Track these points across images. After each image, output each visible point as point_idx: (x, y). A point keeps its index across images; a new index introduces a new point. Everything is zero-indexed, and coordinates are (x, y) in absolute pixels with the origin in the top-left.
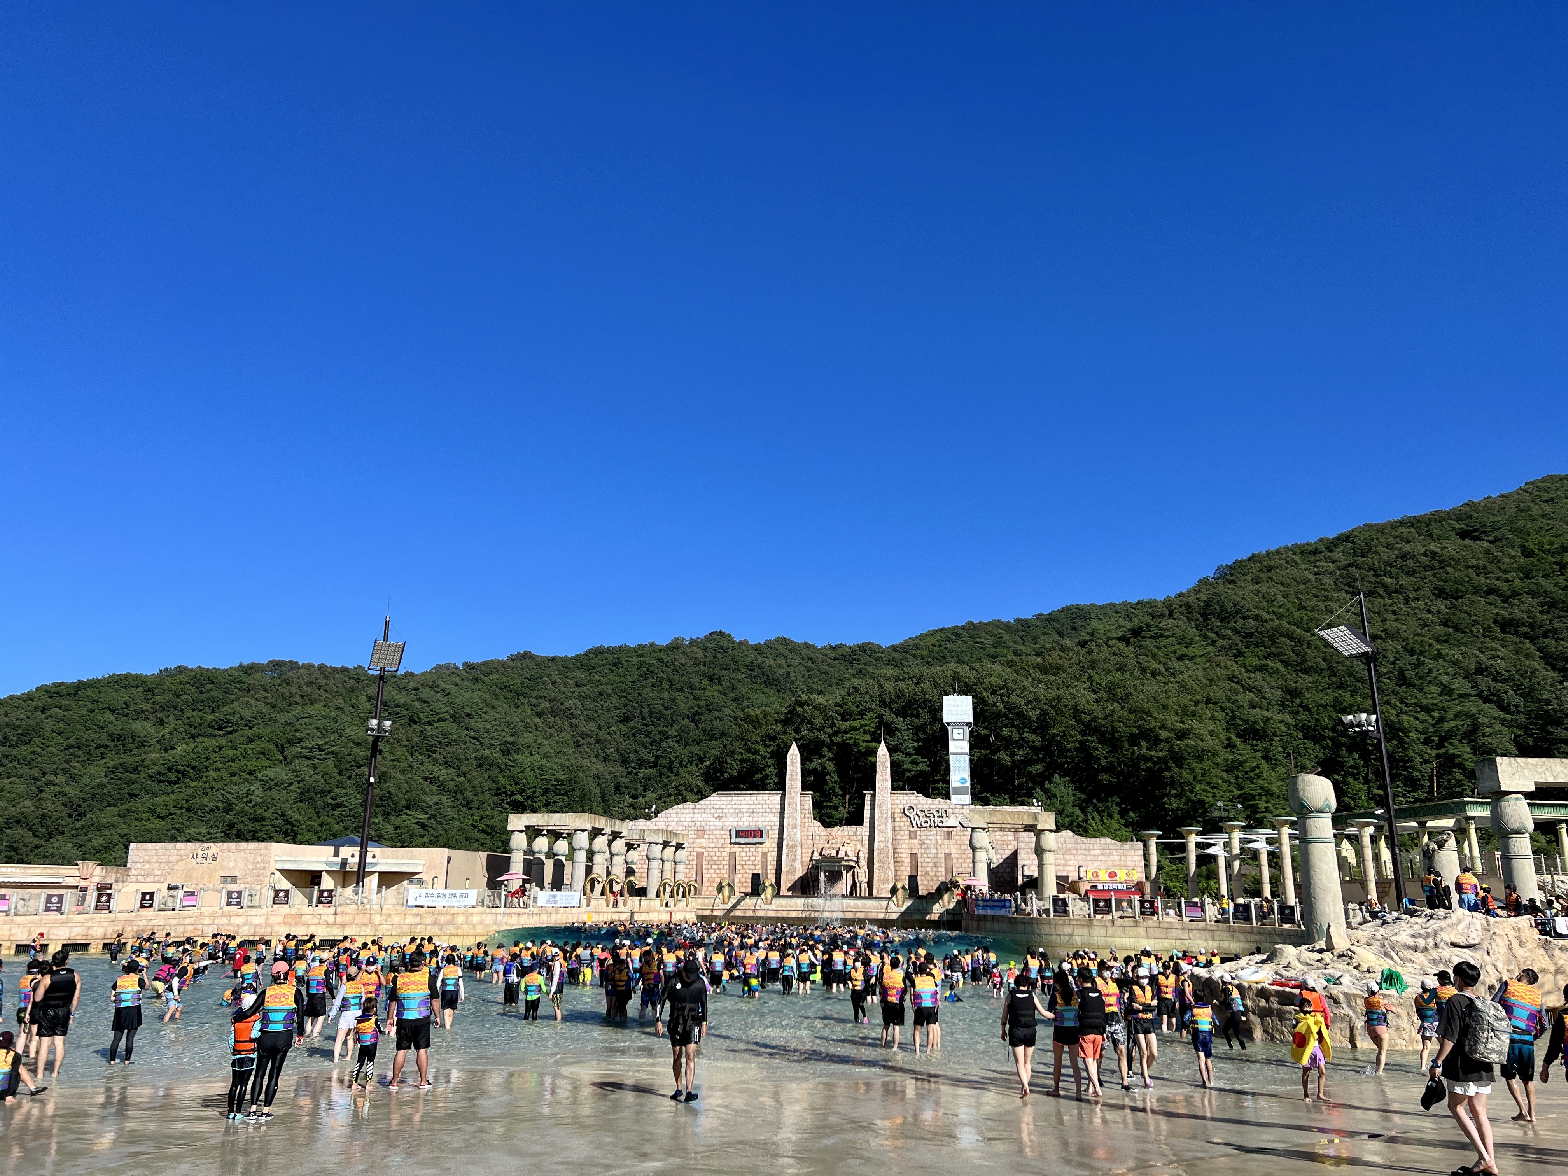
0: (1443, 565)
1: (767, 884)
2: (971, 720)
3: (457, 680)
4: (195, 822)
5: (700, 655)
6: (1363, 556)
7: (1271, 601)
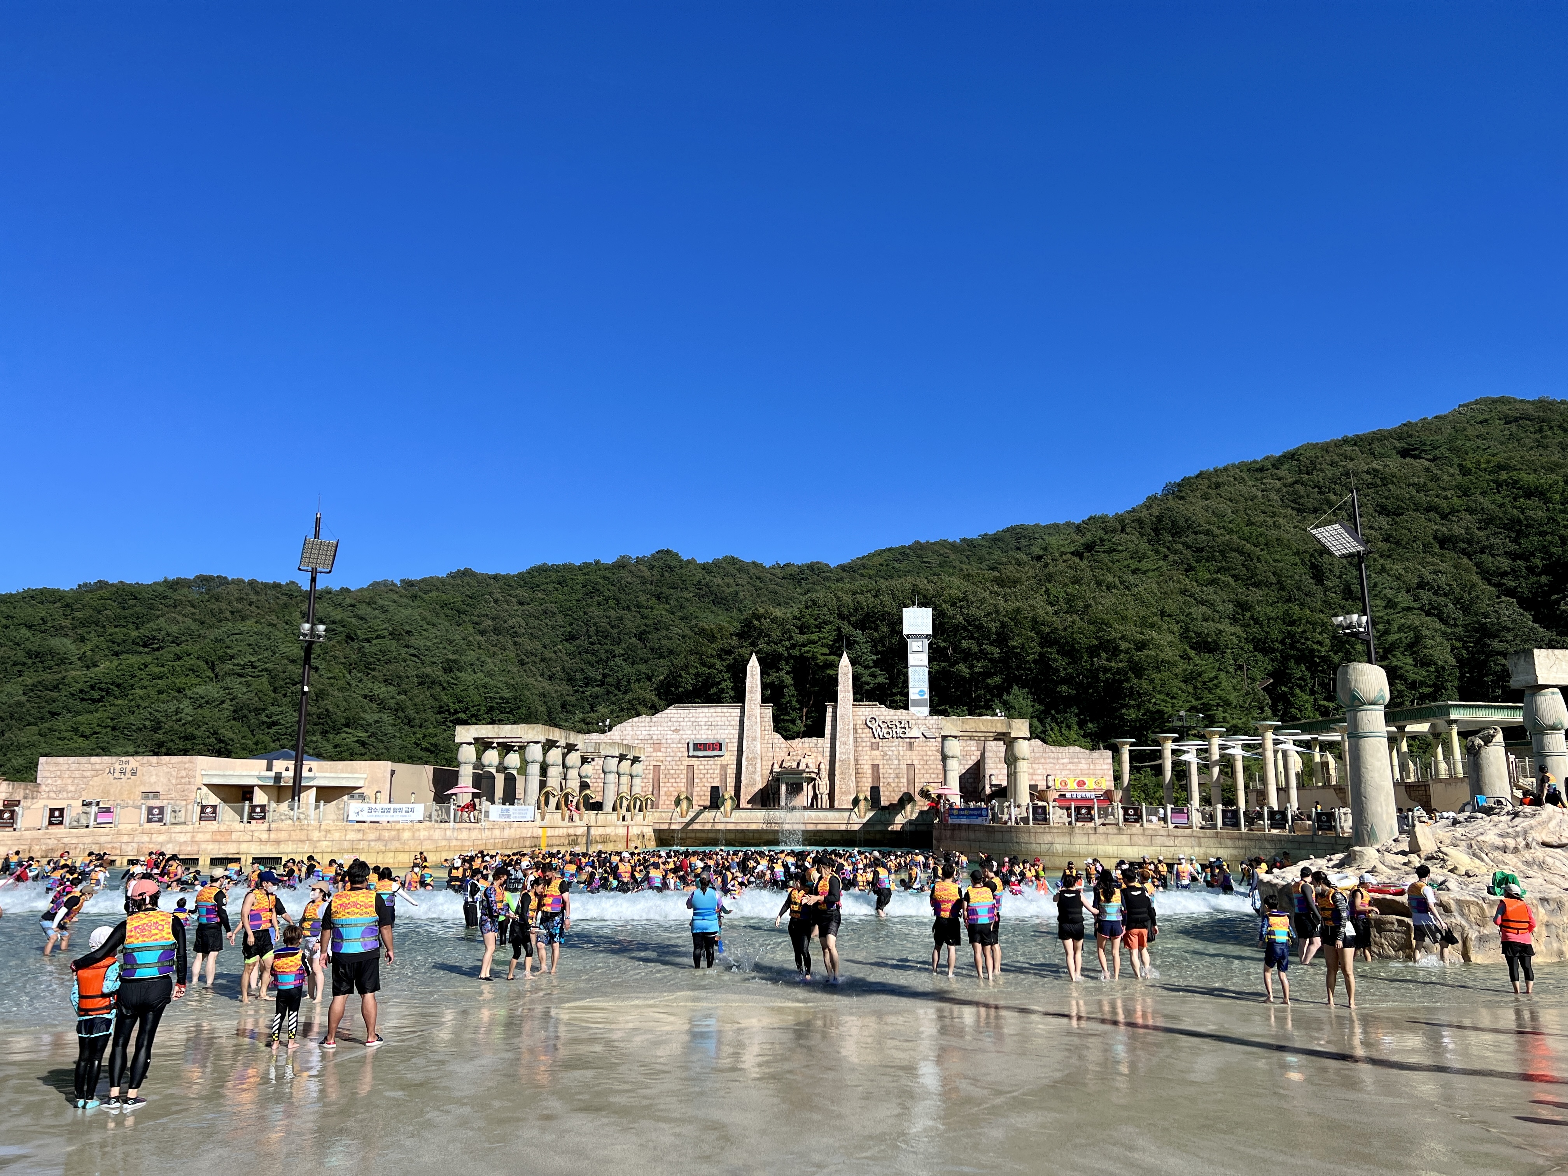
0: (1385, 482)
1: (726, 797)
2: (931, 632)
3: (395, 597)
4: (121, 741)
5: (647, 573)
6: (1308, 474)
7: (1221, 516)
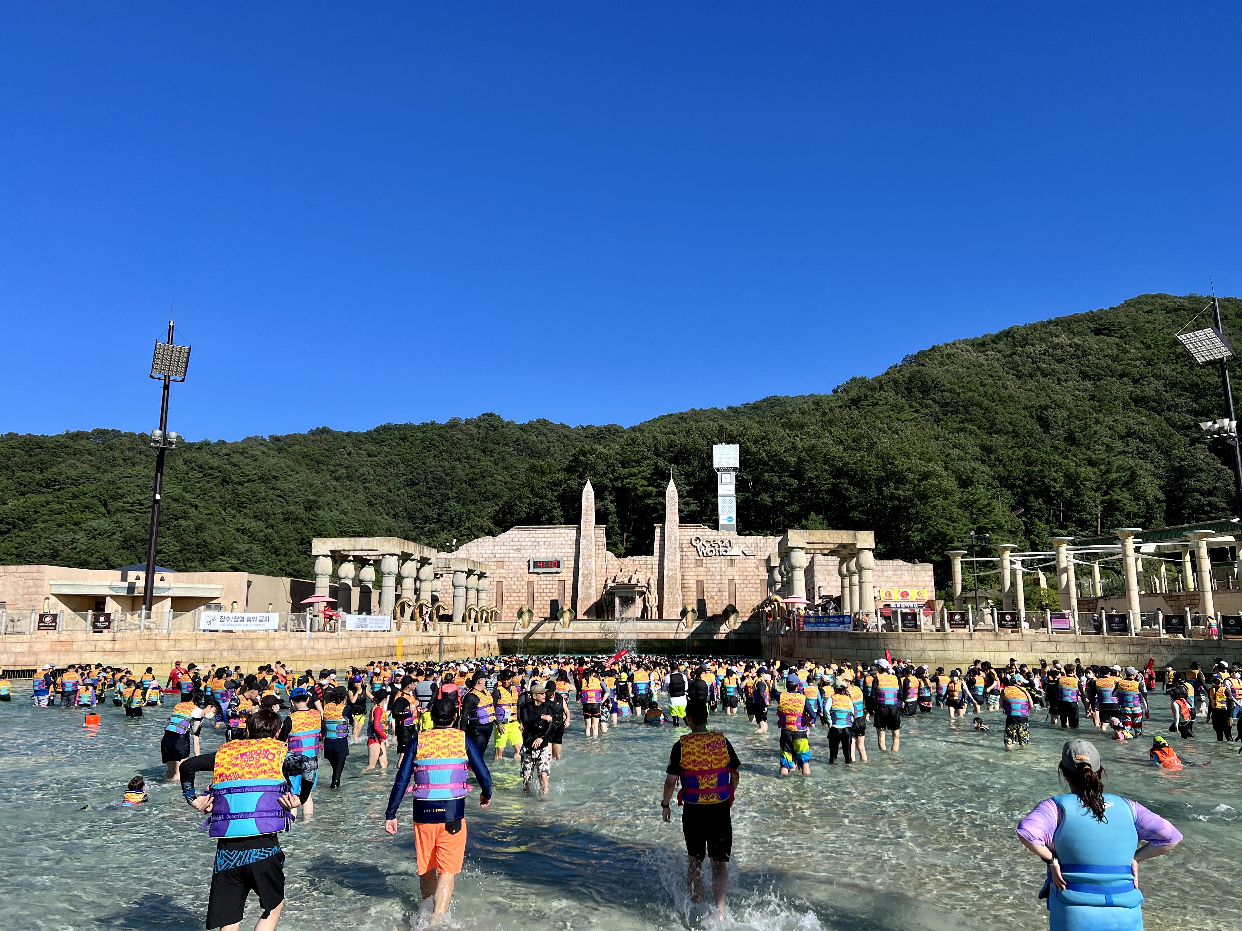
0: (1085, 354)
1: (565, 609)
2: (738, 466)
3: (265, 449)
5: (475, 431)
6: (1022, 347)
7: (960, 378)
